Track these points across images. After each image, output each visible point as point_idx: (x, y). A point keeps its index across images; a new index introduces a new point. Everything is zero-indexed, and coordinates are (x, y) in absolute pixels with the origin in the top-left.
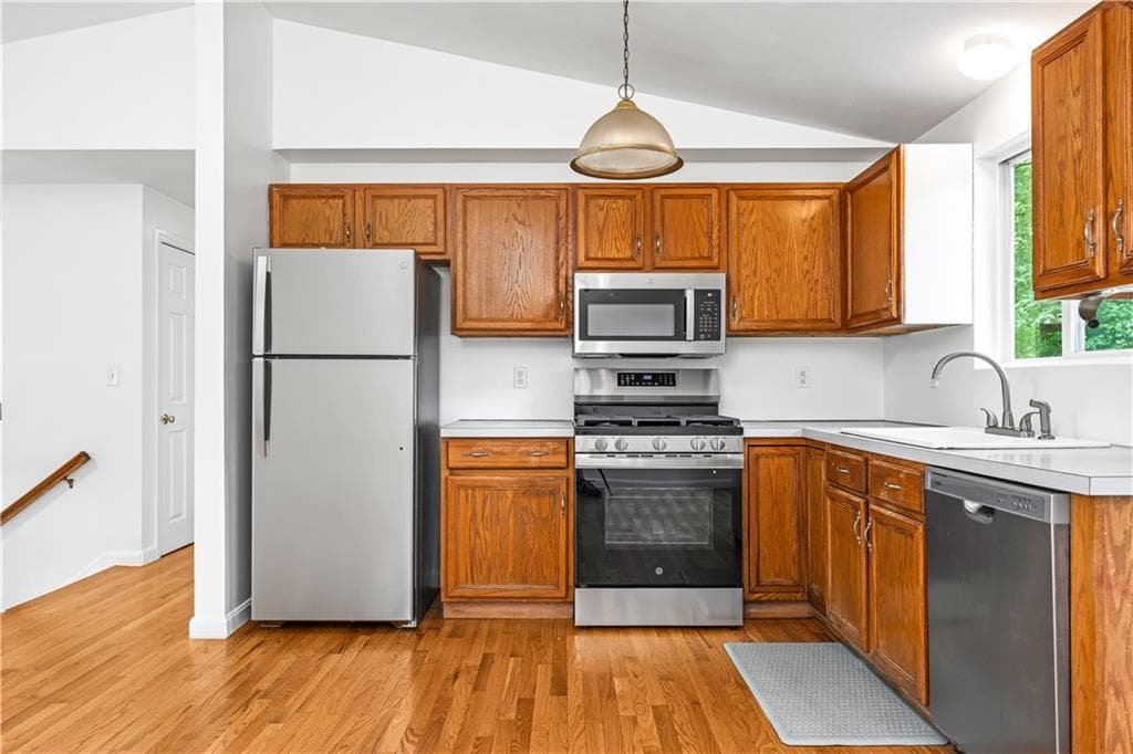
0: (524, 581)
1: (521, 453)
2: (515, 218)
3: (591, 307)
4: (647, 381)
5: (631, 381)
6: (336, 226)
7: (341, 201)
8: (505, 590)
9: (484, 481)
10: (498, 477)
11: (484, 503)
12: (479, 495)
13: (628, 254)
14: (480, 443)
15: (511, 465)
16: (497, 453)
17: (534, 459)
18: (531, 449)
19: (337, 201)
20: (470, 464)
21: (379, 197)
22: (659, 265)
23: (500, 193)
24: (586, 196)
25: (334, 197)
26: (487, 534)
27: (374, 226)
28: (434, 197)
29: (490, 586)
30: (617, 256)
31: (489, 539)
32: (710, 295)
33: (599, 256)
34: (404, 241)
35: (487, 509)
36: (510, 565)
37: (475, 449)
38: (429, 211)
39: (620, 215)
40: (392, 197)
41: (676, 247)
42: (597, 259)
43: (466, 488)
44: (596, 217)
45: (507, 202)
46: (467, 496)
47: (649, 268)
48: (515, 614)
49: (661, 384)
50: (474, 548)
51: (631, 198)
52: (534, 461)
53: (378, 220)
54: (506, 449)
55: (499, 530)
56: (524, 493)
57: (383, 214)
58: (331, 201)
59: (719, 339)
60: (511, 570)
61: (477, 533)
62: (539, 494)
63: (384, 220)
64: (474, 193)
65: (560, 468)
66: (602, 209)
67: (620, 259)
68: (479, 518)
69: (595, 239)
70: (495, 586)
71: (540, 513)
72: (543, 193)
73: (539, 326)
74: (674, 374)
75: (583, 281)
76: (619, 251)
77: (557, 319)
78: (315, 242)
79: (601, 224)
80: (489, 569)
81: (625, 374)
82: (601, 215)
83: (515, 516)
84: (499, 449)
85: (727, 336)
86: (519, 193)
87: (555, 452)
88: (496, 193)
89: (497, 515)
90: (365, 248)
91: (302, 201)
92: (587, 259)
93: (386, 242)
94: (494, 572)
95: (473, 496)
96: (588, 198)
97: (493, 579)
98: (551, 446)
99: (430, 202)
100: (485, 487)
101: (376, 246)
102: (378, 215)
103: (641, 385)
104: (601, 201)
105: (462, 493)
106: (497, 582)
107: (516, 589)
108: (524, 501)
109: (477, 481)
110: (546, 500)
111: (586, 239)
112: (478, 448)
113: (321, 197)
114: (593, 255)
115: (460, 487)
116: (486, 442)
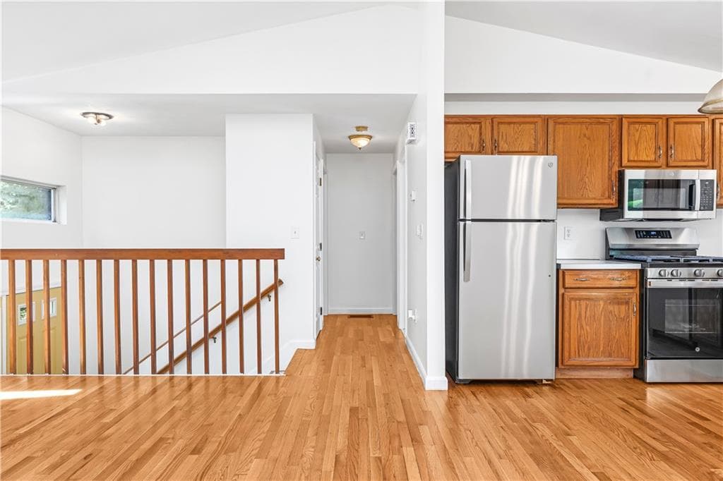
0: (610, 356)
1: (610, 279)
2: (585, 135)
3: (635, 190)
4: (652, 235)
5: (644, 235)
6: (476, 141)
7: (478, 126)
8: (598, 361)
9: (587, 295)
10: (594, 293)
11: (586, 308)
12: (583, 303)
13: (653, 157)
14: (584, 272)
15: (604, 286)
16: (594, 279)
17: (617, 282)
18: (615, 276)
19: (476, 125)
20: (578, 286)
21: (502, 123)
22: (672, 165)
23: (577, 120)
24: (628, 122)
25: (474, 123)
26: (588, 328)
27: (498, 141)
28: (535, 123)
29: (590, 359)
30: (646, 159)
31: (589, 330)
32: (707, 183)
33: (636, 159)
34: (517, 150)
35: (588, 313)
36: (602, 345)
37: (581, 276)
38: (532, 131)
39: (649, 134)
40: (509, 123)
41: (682, 154)
42: (634, 161)
43: (576, 299)
44: (634, 135)
45: (579, 126)
46: (576, 305)
47: (664, 166)
48: (598, 376)
49: (662, 237)
50: (580, 336)
51: (655, 124)
52: (616, 284)
53: (500, 137)
54: (601, 276)
55: (595, 325)
56: (610, 303)
57: (504, 134)
58: (473, 125)
59: (712, 210)
60: (601, 349)
61: (582, 327)
62: (619, 303)
63: (504, 138)
64: (560, 120)
65: (632, 288)
66: (637, 130)
67: (648, 161)
68: (583, 318)
69: (634, 149)
70: (593, 359)
71: (619, 316)
72: (602, 120)
73: (599, 202)
74: (669, 231)
75: (631, 174)
76: (647, 156)
77: (609, 197)
78: (463, 150)
79: (637, 139)
80: (589, 349)
81: (639, 231)
82: (637, 135)
83: (605, 317)
84: (596, 276)
85: (717, 208)
86: (587, 120)
87: (629, 278)
88: (574, 121)
89: (594, 316)
90: (492, 154)
91: (455, 125)
92: (629, 161)
93: (506, 150)
94: (592, 351)
95: (580, 305)
96: (630, 123)
97: (591, 354)
98: (627, 274)
99: (532, 126)
100: (588, 299)
101: (500, 153)
102: (501, 134)
103: (650, 238)
104: (637, 126)
105: (573, 303)
106: (593, 357)
107: (605, 361)
108: (611, 308)
109: (582, 295)
110: (623, 308)
111: (628, 149)
112: (583, 276)
113: (467, 123)
114: (632, 159)
115: (571, 299)
116: (588, 272)
